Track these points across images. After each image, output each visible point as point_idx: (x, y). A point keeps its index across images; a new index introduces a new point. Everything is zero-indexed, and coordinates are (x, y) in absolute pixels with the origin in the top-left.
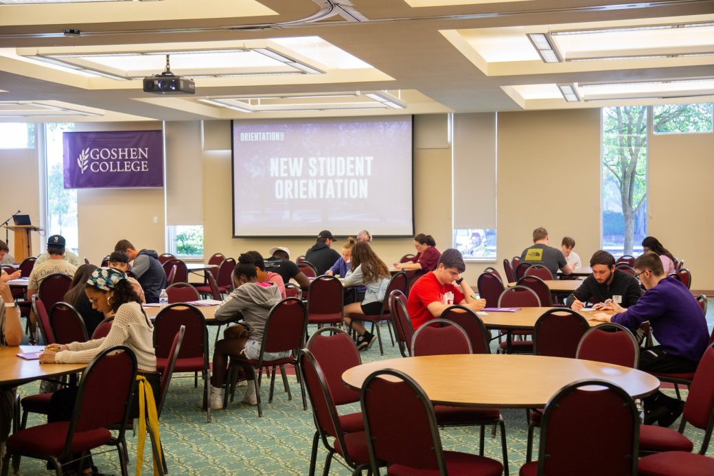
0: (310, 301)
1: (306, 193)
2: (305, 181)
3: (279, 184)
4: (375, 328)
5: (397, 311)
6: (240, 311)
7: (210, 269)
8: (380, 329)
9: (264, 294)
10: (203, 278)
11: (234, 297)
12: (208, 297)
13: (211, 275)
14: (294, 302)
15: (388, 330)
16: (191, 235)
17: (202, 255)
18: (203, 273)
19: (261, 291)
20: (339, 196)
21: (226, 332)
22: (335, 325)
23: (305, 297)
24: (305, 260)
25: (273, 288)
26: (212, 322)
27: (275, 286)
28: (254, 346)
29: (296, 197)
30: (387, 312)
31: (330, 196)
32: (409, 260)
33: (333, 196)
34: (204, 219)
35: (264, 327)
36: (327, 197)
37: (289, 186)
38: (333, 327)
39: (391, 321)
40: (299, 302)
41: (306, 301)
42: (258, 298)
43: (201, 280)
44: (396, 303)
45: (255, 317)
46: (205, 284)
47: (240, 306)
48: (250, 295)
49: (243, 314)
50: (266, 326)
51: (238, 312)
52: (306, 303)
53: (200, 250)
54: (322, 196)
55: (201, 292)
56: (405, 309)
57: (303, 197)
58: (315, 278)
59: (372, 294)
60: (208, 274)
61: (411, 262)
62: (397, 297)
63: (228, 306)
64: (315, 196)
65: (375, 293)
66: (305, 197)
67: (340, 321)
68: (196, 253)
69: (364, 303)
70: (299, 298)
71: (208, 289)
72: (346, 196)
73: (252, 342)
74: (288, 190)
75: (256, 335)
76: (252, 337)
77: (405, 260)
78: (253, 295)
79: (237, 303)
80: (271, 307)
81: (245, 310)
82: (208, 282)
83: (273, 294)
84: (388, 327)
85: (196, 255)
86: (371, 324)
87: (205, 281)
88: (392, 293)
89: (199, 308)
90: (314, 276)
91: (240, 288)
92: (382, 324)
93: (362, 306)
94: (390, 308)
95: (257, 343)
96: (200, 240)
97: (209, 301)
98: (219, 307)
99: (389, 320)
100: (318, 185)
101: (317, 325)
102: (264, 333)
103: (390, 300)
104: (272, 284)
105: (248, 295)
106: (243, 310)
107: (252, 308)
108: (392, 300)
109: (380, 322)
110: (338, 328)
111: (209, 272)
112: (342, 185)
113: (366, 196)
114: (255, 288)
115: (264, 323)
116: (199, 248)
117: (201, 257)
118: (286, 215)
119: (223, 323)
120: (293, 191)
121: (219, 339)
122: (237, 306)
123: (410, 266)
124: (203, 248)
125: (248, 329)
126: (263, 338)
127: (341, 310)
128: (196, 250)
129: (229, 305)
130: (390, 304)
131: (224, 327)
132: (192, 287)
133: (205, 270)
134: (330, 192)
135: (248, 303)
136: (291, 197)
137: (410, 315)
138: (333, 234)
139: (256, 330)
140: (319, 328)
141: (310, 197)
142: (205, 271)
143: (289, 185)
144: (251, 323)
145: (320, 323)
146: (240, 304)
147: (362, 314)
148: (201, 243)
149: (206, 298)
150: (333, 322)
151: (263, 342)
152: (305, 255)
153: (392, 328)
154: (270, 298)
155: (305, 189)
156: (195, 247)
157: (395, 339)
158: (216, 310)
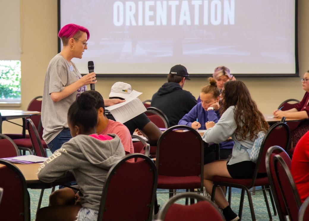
0: (160, 160)
1: (153, 18)
2: (152, 3)
3: (118, 7)
4: (246, 196)
5: (277, 174)
6: (71, 171)
7: (30, 117)
8: (252, 197)
9: (102, 150)
10: (22, 128)
11: (63, 153)
12: (27, 152)
13: (32, 124)
14: (139, 160)
15: (263, 200)
16: (4, 72)
17: (20, 99)
18: (20, 121)
19: (98, 147)
20: (197, 22)
21: (52, 198)
22: (192, 190)
23: (153, 154)
24: (152, 105)
25: (114, 143)
26: (34, 185)
27: (117, 139)
28: (88, 216)
29: (140, 23)
30: (263, 175)
31: (185, 22)
32: (291, 107)
33: (189, 23)
34: (22, 53)
35: (101, 192)
36: (181, 23)
37: (131, 10)
38: (189, 193)
39: (267, 187)
40: (147, 160)
41: (155, 159)
42: (94, 155)
43: (19, 131)
44: (275, 163)
45: (90, 180)
46: (23, 136)
47: (70, 165)
48: (84, 151)
49: (75, 175)
50: (104, 190)
51: (68, 172)
52: (154, 161)
53: (16, 92)
54: (173, 23)
55: (20, 146)
56: (288, 172)
57: (148, 23)
58: (166, 130)
59: (243, 150)
60: (29, 123)
61: (294, 109)
62: (278, 156)
63: (56, 164)
64: (165, 23)
65: (246, 149)
66: (152, 23)
67: (200, 186)
68: (11, 97)
69: (232, 162)
70: (147, 155)
71: (29, 142)
72: (206, 22)
73: (86, 211)
74: (130, 15)
75: (91, 202)
76: (86, 205)
77: (285, 106)
78: (87, 151)
79: (67, 161)
80: (110, 167)
81: (77, 169)
82: (27, 132)
83: (113, 151)
84: (263, 196)
85: (12, 98)
86: (240, 190)
87: (24, 132)
88: (269, 149)
89: (17, 166)
90: (164, 127)
91: (71, 141)
92: (254, 191)
93: (229, 167)
94: (268, 170)
95: (92, 212)
96: (17, 80)
97: (29, 157)
98: (43, 165)
99: (265, 186)
100: (169, 8)
101: (168, 191)
102: (101, 200)
103: (267, 159)
104: (114, 137)
105: (80, 151)
106: (75, 170)
107: (85, 167)
108: (270, 159)
109: (252, 189)
110: (196, 194)
111: (30, 120)
112: (201, 7)
113: (232, 22)
114: (90, 142)
115: (101, 187)
116: (15, 89)
117: (18, 101)
118: (127, 47)
119: (48, 186)
120: (136, 16)
121: (42, 206)
122: (66, 165)
123: (293, 114)
124: (20, 90)
125: (81, 194)
126: (100, 206)
127: (199, 172)
128: (11, 91)
129: (56, 162)
130: (267, 165)
131: (48, 192)
132: (9, 139)
133: (24, 118)
134: (185, 18)
135: (81, 160)
136: (134, 24)
137: (295, 180)
138: (190, 72)
139: (90, 195)
140: (171, 195)
141: (158, 23)
142: (24, 120)
143: (131, 7)
144: (85, 187)
145: (172, 188)
146: (71, 162)
147: (229, 178)
148: (17, 83)
149: (24, 154)
150: (190, 187)
151: (100, 211)
152: (151, 99)
153: (268, 197)
154: (108, 155)
155: (152, 13)
156: (10, 88)
157: (272, 212)
158: (40, 169)
